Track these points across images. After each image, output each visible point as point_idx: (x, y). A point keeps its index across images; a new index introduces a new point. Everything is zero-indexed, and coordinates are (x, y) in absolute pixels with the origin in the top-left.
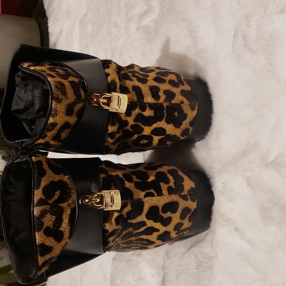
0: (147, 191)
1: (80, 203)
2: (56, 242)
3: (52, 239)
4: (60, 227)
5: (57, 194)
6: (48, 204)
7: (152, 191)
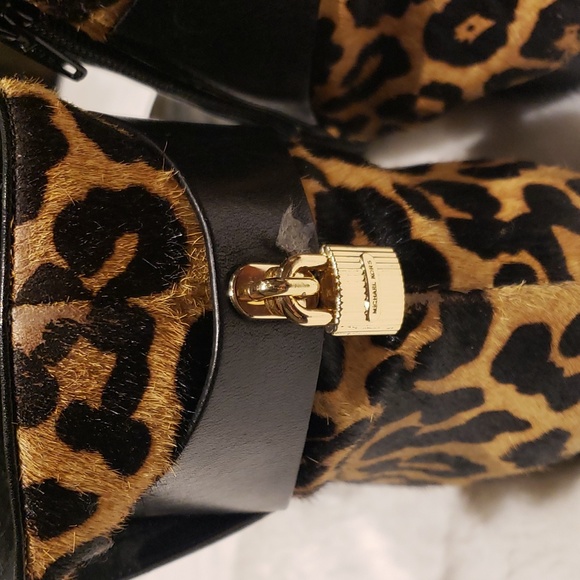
0: (505, 258)
1: (231, 293)
2: (112, 474)
3: (96, 462)
4: (134, 408)
5: (126, 247)
6: (85, 295)
7: (524, 258)
